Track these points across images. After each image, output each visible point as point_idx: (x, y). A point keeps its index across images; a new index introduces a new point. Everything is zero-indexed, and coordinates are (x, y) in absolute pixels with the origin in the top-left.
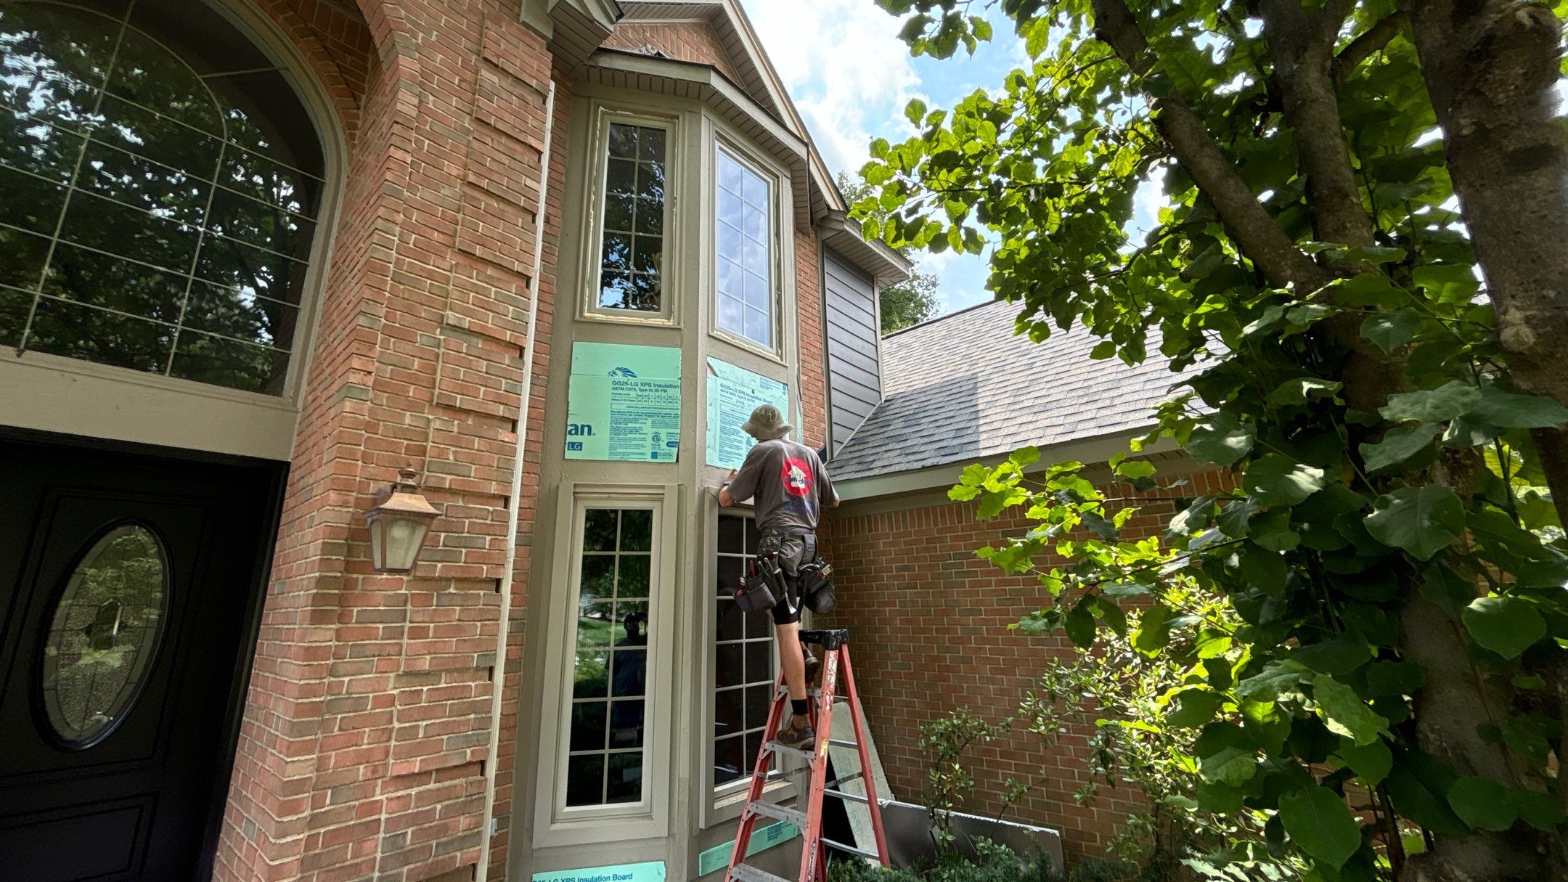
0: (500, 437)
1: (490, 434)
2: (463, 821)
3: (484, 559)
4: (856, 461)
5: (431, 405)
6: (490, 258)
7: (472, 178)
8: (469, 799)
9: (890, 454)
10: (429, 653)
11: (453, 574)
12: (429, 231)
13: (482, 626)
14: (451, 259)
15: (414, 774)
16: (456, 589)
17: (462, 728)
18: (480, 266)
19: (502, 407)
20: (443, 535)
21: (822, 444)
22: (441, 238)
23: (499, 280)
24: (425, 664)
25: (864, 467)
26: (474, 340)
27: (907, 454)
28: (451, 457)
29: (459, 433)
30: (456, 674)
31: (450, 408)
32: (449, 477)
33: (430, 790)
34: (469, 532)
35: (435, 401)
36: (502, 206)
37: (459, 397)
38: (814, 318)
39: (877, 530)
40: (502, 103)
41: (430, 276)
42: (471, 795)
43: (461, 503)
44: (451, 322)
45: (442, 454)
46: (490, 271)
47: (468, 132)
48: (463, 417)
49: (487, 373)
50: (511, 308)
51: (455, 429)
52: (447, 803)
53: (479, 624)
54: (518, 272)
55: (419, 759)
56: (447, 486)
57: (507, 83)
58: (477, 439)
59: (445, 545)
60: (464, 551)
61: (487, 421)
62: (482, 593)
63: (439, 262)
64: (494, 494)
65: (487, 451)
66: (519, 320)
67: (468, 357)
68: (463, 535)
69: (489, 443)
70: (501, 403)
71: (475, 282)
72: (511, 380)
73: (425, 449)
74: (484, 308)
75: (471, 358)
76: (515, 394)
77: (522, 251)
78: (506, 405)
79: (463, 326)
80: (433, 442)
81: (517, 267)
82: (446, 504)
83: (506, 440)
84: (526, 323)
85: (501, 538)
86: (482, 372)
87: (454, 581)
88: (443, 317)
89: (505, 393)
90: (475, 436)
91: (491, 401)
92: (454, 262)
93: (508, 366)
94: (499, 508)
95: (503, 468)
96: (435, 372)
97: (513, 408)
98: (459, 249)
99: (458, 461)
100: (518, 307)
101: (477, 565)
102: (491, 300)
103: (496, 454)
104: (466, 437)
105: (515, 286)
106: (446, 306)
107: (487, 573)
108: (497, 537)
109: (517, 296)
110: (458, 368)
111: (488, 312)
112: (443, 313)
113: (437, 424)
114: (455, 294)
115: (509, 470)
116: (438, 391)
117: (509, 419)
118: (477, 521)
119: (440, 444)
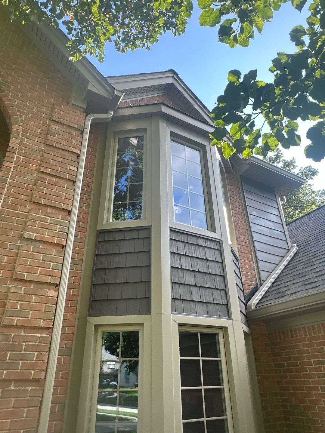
0: (48, 294)
1: (42, 292)
3: (33, 367)
4: (276, 292)
5: (11, 280)
6: (49, 204)
7: (42, 169)
9: (295, 286)
11: (12, 377)
12: (19, 195)
13: (28, 410)
14: (29, 207)
16: (14, 386)
18: (43, 208)
19: (50, 277)
20: (9, 353)
21: (255, 283)
22: (25, 198)
23: (52, 213)
25: (280, 295)
26: (37, 244)
27: (306, 285)
28: (19, 307)
29: (24, 293)
31: (21, 280)
32: (16, 319)
34: (25, 351)
35: (14, 277)
36: (57, 180)
37: (26, 274)
39: (297, 336)
40: (60, 137)
41: (18, 215)
43: (22, 334)
44: (25, 236)
45: (14, 306)
46: (48, 210)
47: (43, 150)
48: (28, 284)
49: (43, 260)
50: (58, 227)
51: (22, 292)
53: (26, 409)
54: (63, 209)
56: (15, 324)
57: (63, 128)
59: (9, 359)
60: (21, 362)
61: (41, 286)
62: (30, 388)
63: (23, 209)
64: (42, 327)
65: (40, 302)
66: (63, 232)
67: (33, 253)
68: (21, 352)
69: (41, 298)
70: (49, 275)
71: (40, 216)
72: (56, 262)
73: (5, 304)
74: (43, 228)
75: (34, 253)
76: (57, 270)
77: (65, 198)
78: (52, 276)
79: (31, 238)
80: (10, 300)
81: (63, 206)
82: (13, 335)
83: (51, 295)
84: (66, 233)
85: (44, 353)
86: (40, 260)
87: (13, 381)
88: (22, 235)
89: (52, 270)
90: (33, 295)
91: (44, 275)
92: (30, 208)
93: (55, 255)
94: (44, 335)
95: (49, 311)
96: (15, 262)
97: (57, 278)
98: (33, 202)
99: (22, 309)
100: (62, 226)
101: (28, 371)
102: (48, 224)
103: (44, 304)
104: (28, 295)
105: (61, 215)
106: (24, 229)
107: (34, 376)
108: (42, 353)
109: (62, 220)
110: (27, 259)
111: (45, 230)
112: (22, 233)
113: (12, 290)
114: (29, 223)
115: (52, 313)
116: (15, 272)
117: (54, 284)
118: (30, 343)
119: (13, 300)
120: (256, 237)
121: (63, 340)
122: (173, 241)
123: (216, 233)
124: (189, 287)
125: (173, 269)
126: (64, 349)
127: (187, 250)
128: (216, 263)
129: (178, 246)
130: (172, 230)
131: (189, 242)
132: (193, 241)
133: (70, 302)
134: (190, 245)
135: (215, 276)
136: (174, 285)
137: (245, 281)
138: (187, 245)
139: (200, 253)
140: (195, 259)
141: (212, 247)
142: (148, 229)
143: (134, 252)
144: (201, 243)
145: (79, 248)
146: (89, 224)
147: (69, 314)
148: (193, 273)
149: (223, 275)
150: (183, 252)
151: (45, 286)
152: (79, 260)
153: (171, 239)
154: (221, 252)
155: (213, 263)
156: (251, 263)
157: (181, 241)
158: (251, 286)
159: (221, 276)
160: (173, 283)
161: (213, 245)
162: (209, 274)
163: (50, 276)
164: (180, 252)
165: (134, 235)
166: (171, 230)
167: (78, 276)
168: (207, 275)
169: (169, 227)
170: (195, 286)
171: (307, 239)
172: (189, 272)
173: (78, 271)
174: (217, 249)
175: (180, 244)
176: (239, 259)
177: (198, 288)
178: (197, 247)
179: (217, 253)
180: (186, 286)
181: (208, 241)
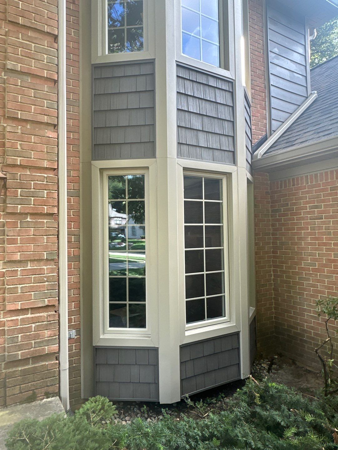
0: (47, 135)
1: (41, 133)
2: (47, 333)
3: (44, 203)
4: (285, 141)
5: (4, 118)
6: (29, 25)
8: (49, 322)
9: (307, 134)
10: (19, 252)
11: (28, 211)
13: (47, 238)
14: (5, 28)
15: (18, 310)
16: (31, 219)
17: (42, 289)
18: (23, 31)
19: (46, 117)
20: (19, 190)
21: (264, 133)
23: (36, 38)
24: (18, 257)
25: (290, 144)
26: (25, 78)
27: (318, 133)
28: (19, 147)
29: (22, 133)
30: (36, 262)
31: (15, 119)
32: (19, 159)
33: (28, 318)
34: (34, 189)
35: (6, 115)
37: (19, 112)
38: (259, 50)
39: (298, 184)
42: (50, 321)
43: (28, 173)
44: (9, 67)
45: (13, 146)
46: (30, 33)
48: (24, 124)
49: (34, 97)
50: (45, 56)
51: (19, 131)
52: (37, 324)
53: (45, 237)
54: (47, 32)
55: (20, 303)
56: (19, 164)
58: (33, 137)
59: (21, 196)
60: (32, 198)
61: (38, 126)
62: (45, 221)
64: (46, 167)
65: (40, 143)
66: (52, 63)
67: (22, 88)
68: (31, 190)
69: (40, 139)
70: (44, 115)
71: (21, 41)
72: (50, 100)
73: (4, 143)
74: (28, 57)
75: (24, 88)
76: (53, 109)
77: (48, 18)
78: (48, 115)
79: (16, 69)
80: (8, 139)
81: (46, 29)
82: (19, 174)
83: (50, 136)
84: (56, 65)
85: (53, 191)
86: (32, 97)
87: (29, 215)
88: (5, 65)
89: (47, 109)
90: (32, 135)
91: (39, 114)
92: (7, 30)
93: (47, 92)
94: (51, 175)
95: (51, 153)
96: (4, 98)
97: (54, 118)
98: (9, 21)
99: (23, 149)
100: (50, 55)
101: (41, 206)
102: (32, 52)
103: (45, 144)
104: (26, 135)
105: (46, 41)
106: (6, 58)
107: (47, 211)
108: (51, 191)
109: (49, 48)
110: (17, 95)
111: (31, 60)
112: (4, 62)
113: (8, 129)
114: (10, 50)
115: (54, 154)
116: (7, 109)
117: (52, 124)
118: (38, 182)
119: (12, 140)
120: (273, 80)
121: (70, 182)
122: (180, 80)
123: (229, 71)
124: (195, 131)
125: (180, 112)
126: (72, 190)
127: (195, 90)
128: (226, 107)
129: (186, 85)
130: (179, 66)
131: (198, 81)
132: (202, 79)
133: (72, 146)
134: (199, 85)
135: (224, 122)
136: (180, 129)
137: (254, 130)
138: (195, 84)
139: (209, 94)
140: (204, 102)
141: (224, 88)
142: (151, 63)
143: (136, 92)
144: (212, 82)
145: (73, 86)
146: (81, 56)
147: (72, 158)
148: (200, 117)
149: (233, 121)
150: (191, 93)
151: (42, 126)
152: (75, 101)
153: (178, 76)
154: (232, 94)
155: (223, 107)
156: (264, 111)
157: (189, 80)
158: (260, 136)
159: (230, 121)
160: (178, 126)
161: (225, 86)
162: (218, 118)
163: (46, 115)
164: (188, 92)
165: (135, 71)
166: (177, 65)
167: (77, 119)
168: (216, 120)
169: (176, 61)
170: (203, 131)
171: (330, 85)
172: (197, 115)
173: (76, 114)
174: (229, 91)
175: (187, 83)
176: (252, 106)
177: (205, 133)
178: (207, 88)
179: (228, 95)
180: (192, 131)
181: (220, 81)
